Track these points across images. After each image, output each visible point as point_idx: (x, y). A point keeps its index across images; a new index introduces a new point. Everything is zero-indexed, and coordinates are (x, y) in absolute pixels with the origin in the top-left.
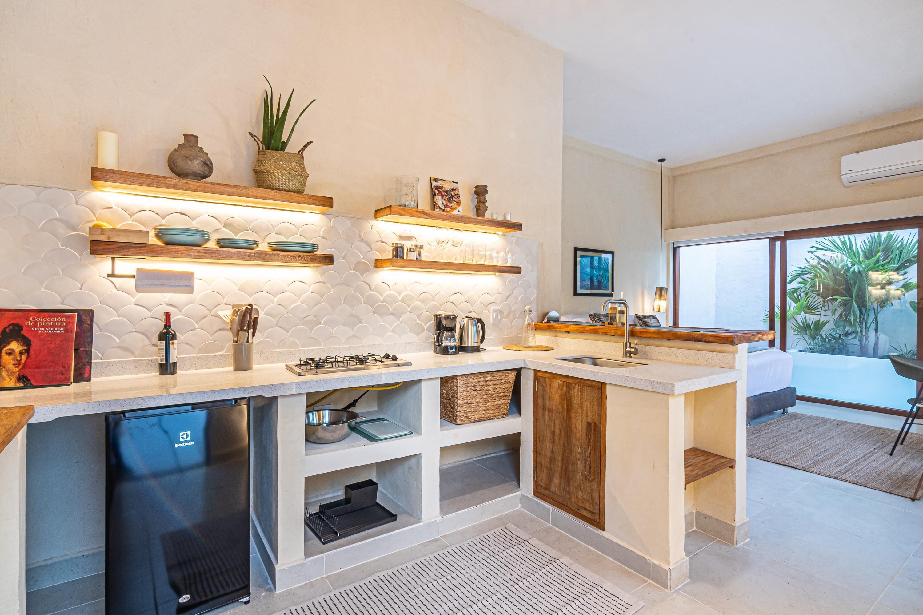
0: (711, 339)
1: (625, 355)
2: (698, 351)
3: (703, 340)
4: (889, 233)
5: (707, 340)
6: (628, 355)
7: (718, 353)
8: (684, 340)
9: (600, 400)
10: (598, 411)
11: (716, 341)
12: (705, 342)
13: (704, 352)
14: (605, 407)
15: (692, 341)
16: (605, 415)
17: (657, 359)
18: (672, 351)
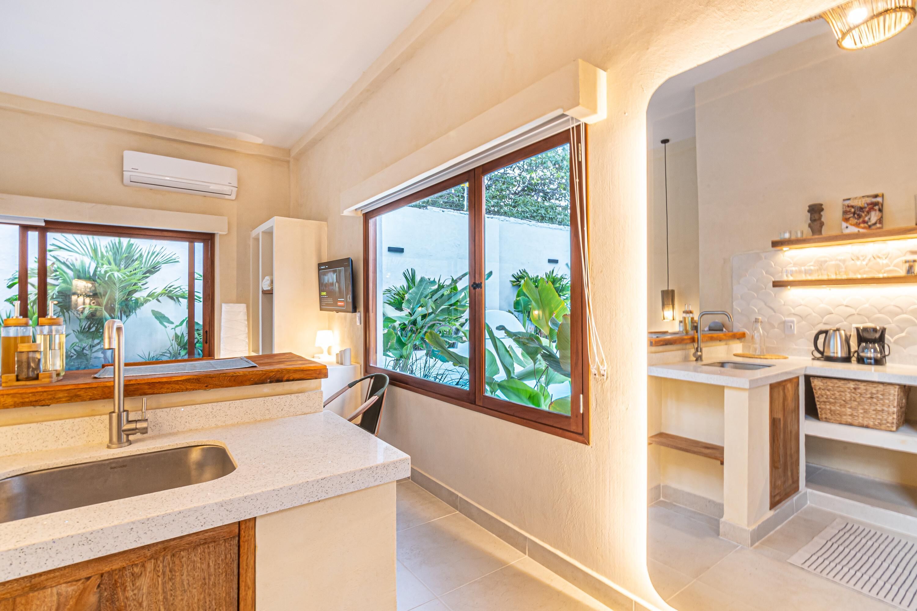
0: (296, 376)
1: (115, 439)
2: (268, 398)
3: (285, 378)
4: (129, 241)
5: (291, 378)
6: (124, 437)
7: (300, 395)
8: (252, 384)
9: (236, 562)
10: (228, 594)
11: (305, 377)
12: (288, 380)
13: (277, 397)
14: (250, 574)
15: (267, 383)
16: (250, 592)
17: (185, 429)
18: (218, 408)
